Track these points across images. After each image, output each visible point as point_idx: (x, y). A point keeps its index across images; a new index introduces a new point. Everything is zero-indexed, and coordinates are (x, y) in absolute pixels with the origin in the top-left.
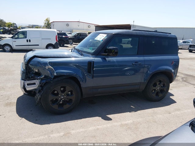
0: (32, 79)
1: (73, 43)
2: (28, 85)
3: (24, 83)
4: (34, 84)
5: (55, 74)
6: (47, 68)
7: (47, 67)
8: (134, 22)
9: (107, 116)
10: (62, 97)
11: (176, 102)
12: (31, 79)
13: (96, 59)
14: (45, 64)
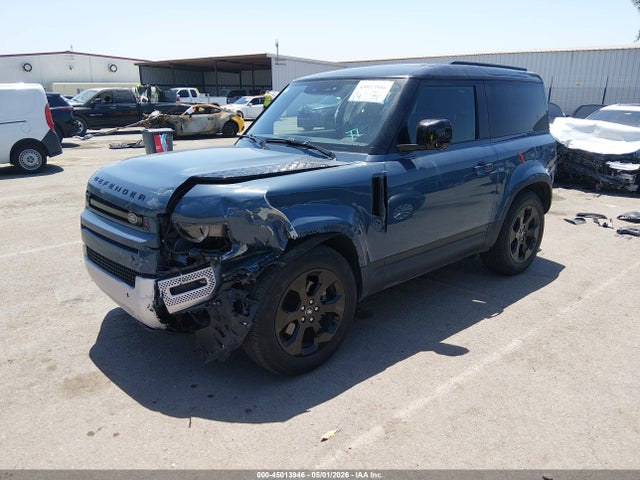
0: (195, 265)
1: (88, 131)
2: (174, 291)
3: (156, 288)
4: (198, 284)
5: (294, 234)
6: (264, 217)
7: (263, 214)
8: (277, 46)
9: (445, 341)
10: (310, 312)
11: (564, 267)
12: (188, 268)
13: (388, 164)
14: (256, 202)
